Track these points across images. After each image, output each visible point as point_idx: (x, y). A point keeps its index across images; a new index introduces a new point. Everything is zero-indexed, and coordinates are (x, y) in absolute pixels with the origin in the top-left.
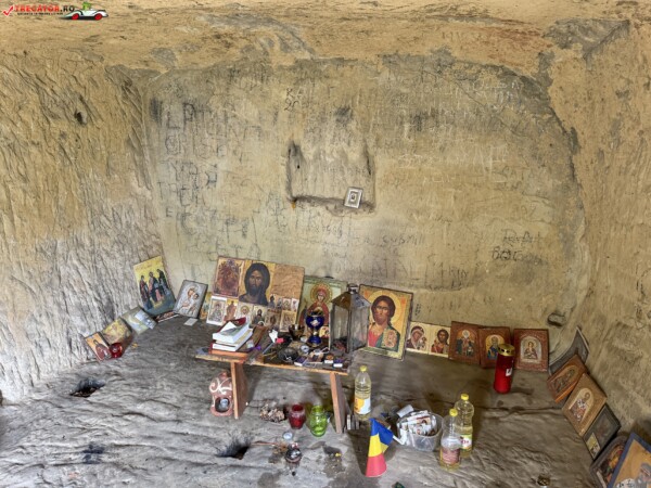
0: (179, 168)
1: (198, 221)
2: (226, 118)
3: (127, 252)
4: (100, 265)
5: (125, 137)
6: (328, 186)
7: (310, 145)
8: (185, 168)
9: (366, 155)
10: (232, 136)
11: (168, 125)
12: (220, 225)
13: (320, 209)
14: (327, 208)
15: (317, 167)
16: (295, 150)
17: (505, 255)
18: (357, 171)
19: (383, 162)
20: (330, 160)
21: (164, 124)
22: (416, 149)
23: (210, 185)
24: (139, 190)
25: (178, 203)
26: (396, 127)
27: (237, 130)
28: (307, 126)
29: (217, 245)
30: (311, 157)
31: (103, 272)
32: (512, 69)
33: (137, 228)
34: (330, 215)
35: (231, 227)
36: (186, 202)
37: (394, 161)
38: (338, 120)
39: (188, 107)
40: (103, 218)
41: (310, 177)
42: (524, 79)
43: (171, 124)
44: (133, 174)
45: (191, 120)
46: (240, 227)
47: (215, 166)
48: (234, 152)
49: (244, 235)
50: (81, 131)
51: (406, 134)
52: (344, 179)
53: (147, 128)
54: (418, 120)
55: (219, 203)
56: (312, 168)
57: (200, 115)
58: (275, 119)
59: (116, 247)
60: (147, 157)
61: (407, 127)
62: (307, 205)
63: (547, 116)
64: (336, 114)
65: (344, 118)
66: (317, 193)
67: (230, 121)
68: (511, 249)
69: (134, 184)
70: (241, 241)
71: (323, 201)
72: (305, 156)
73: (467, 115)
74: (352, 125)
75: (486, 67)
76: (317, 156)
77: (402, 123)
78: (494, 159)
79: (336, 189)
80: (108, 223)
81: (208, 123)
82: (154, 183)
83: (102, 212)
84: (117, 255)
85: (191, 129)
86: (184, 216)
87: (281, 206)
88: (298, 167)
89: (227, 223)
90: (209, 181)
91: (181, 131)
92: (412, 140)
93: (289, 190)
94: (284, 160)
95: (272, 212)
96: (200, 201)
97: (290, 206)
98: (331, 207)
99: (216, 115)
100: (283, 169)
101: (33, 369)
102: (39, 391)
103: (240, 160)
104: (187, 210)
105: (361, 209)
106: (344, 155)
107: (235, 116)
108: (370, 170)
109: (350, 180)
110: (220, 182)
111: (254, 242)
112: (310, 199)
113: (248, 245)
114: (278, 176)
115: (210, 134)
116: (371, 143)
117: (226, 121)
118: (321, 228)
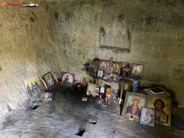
0: (64, 36)
1: (69, 53)
2: (79, 19)
3: (47, 62)
4: (39, 67)
5: (47, 25)
6: (113, 43)
7: (108, 28)
8: (66, 36)
9: (128, 32)
10: (81, 25)
11: (60, 21)
12: (76, 55)
13: (110, 51)
14: (113, 51)
15: (110, 36)
16: (102, 30)
17: (178, 71)
18: (124, 38)
19: (134, 35)
20: (115, 34)
21: (59, 20)
22: (147, 30)
23: (73, 42)
24: (51, 42)
25: (63, 47)
26: (140, 22)
27: (83, 23)
28: (107, 22)
29: (75, 61)
30: (108, 33)
31: (40, 69)
33: (51, 55)
34: (113, 53)
35: (80, 56)
36: (66, 47)
37: (139, 35)
38: (118, 19)
39: (67, 15)
40: (40, 52)
41: (107, 39)
43: (62, 21)
44: (49, 37)
46: (83, 56)
47: (75, 35)
48: (82, 30)
49: (84, 58)
50: (32, 24)
51: (144, 25)
52: (119, 41)
53: (54, 22)
54: (149, 20)
55: (76, 47)
56: (108, 36)
57: (71, 17)
58: (96, 19)
59: (44, 61)
60: (54, 32)
61: (144, 22)
62: (105, 49)
64: (118, 17)
65: (121, 19)
66: (110, 45)
67: (81, 20)
68: (181, 69)
69: (50, 40)
70: (83, 60)
71: (111, 48)
72: (106, 32)
73: (169, 18)
74: (124, 21)
76: (110, 32)
77: (142, 21)
78: (178, 35)
79: (116, 44)
80: (41, 53)
81: (73, 20)
82: (56, 40)
83: (40, 50)
84: (45, 64)
85: (68, 22)
86: (65, 51)
87: (97, 50)
88: (103, 36)
89: (79, 54)
90: (73, 40)
91: (64, 23)
92: (146, 27)
93: (100, 44)
94: (98, 33)
95: (93, 51)
96: (70, 47)
97: (100, 49)
98: (114, 50)
99: (76, 18)
100: (98, 37)
101: (19, 99)
102: (21, 106)
103: (83, 33)
104: (66, 49)
105: (125, 52)
106: (120, 32)
107: (82, 18)
108: (129, 38)
109: (121, 41)
110: (77, 41)
111: (87, 61)
112: (106, 47)
113: (85, 62)
114: (96, 39)
115: (74, 24)
116: (130, 28)
117: (79, 20)
118: (110, 58)
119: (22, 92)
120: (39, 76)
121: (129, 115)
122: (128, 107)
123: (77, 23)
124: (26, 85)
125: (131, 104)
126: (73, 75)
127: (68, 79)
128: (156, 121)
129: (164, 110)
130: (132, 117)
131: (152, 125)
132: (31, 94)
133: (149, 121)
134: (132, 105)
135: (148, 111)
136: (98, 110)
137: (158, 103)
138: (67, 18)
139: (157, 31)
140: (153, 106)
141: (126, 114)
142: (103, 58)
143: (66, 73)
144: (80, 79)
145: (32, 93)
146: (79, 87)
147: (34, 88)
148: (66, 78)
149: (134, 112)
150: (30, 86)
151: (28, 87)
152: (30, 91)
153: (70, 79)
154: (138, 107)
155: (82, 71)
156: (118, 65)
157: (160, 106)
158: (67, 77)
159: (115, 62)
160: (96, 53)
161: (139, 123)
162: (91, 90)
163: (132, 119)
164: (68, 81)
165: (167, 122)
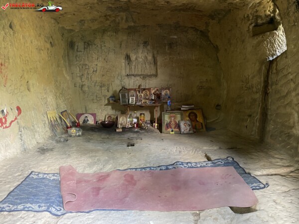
0: (81, 67)
1: (88, 87)
3: (63, 98)
4: (57, 101)
6: (140, 70)
7: (133, 54)
8: (84, 67)
9: (154, 57)
10: (104, 53)
11: (77, 51)
12: (98, 88)
13: (138, 78)
14: (140, 78)
15: (136, 63)
16: (128, 57)
17: (201, 87)
18: (151, 63)
19: (160, 59)
20: (141, 60)
21: (75, 50)
22: (170, 54)
23: (94, 73)
25: (80, 81)
27: (106, 51)
28: (132, 48)
29: (96, 96)
30: (134, 59)
31: (58, 103)
32: (197, 28)
34: (141, 80)
35: (102, 88)
36: (83, 80)
37: (164, 59)
38: (143, 46)
39: (86, 43)
41: (133, 67)
42: (201, 31)
43: (79, 50)
44: (64, 69)
45: (87, 48)
46: (107, 88)
47: (97, 65)
48: (104, 59)
49: (108, 91)
50: (52, 49)
52: (146, 67)
54: (171, 45)
55: (98, 79)
56: (134, 63)
57: (91, 46)
58: (121, 46)
62: (133, 77)
63: (209, 42)
64: (143, 43)
65: (146, 45)
66: (136, 73)
67: (103, 48)
68: (202, 85)
69: (64, 72)
70: (107, 93)
71: (138, 75)
72: (132, 59)
73: (186, 43)
74: (149, 47)
75: (190, 27)
76: (136, 59)
77: (165, 46)
78: (195, 56)
79: (143, 71)
81: (94, 49)
85: (87, 52)
86: (82, 86)
87: (123, 78)
88: (128, 64)
90: (94, 71)
91: (82, 53)
92: (169, 51)
93: (126, 72)
94: (124, 61)
95: (119, 81)
96: (90, 79)
97: (126, 77)
98: (142, 77)
99: (97, 46)
100: (124, 64)
103: (107, 62)
105: (152, 77)
106: (146, 57)
107: (105, 46)
108: (155, 63)
109: (148, 67)
110: (98, 71)
111: (112, 93)
112: (133, 75)
113: (110, 94)
114: (122, 67)
115: (95, 53)
116: (155, 52)
117: (101, 48)
118: (138, 85)
122: (167, 124)
125: (169, 121)
126: (94, 115)
128: (194, 130)
131: (192, 132)
133: (188, 130)
135: (185, 122)
136: (138, 134)
137: (192, 115)
138: (86, 47)
141: (166, 130)
142: (130, 87)
144: (104, 118)
153: (90, 120)
155: (106, 107)
158: (86, 118)
159: (144, 89)
160: (123, 83)
163: (173, 133)
165: (203, 129)
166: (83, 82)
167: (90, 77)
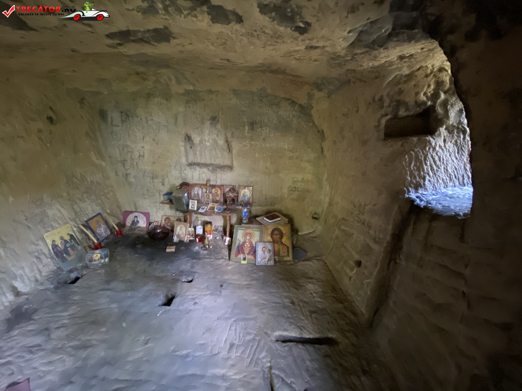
0: (121, 149)
1: (135, 177)
2: (147, 121)
3: (93, 197)
4: (75, 207)
5: (84, 131)
6: (208, 157)
7: (196, 136)
8: (125, 149)
9: (227, 141)
10: (151, 130)
12: (148, 179)
13: (205, 170)
14: (208, 169)
15: (201, 148)
16: (188, 138)
17: (294, 189)
18: (223, 150)
19: (236, 146)
20: (208, 144)
21: (109, 123)
22: (252, 139)
23: (141, 158)
24: (97, 162)
25: (122, 168)
26: (242, 128)
27: (154, 127)
28: (194, 126)
29: (148, 190)
30: (198, 142)
31: (78, 210)
32: (295, 100)
33: (98, 183)
34: (210, 173)
35: (155, 180)
37: (241, 145)
38: (211, 123)
39: (124, 114)
40: (74, 179)
41: (198, 153)
42: (301, 106)
43: (114, 123)
44: (93, 153)
45: (126, 121)
46: (161, 180)
47: (143, 147)
48: (154, 140)
49: (163, 184)
50: (52, 128)
51: (246, 132)
52: (216, 154)
53: (99, 126)
54: (252, 125)
55: (147, 167)
56: (199, 149)
57: (131, 118)
58: (176, 122)
59: (85, 195)
60: (100, 143)
61: (247, 128)
62: (198, 168)
63: (311, 124)
64: (210, 119)
65: (214, 122)
66: (203, 161)
67: (150, 122)
68: (296, 186)
69: (94, 158)
70: (161, 187)
71: (206, 165)
72: (194, 142)
73: (275, 123)
74: (219, 126)
75: (284, 98)
76: (201, 142)
77: (244, 127)
78: (288, 145)
79: (213, 159)
80: (78, 182)
81: (136, 123)
82: (106, 158)
83: (73, 176)
84: (87, 200)
85: (126, 127)
86: (127, 175)
87: (183, 169)
88: (191, 148)
89: (152, 178)
90: (140, 156)
91: (120, 128)
92: (250, 135)
93: (187, 160)
94: (182, 144)
95: (178, 172)
96: (135, 167)
97: (188, 168)
98: (211, 168)
99: (141, 119)
100: (182, 149)
101: (36, 271)
102: (42, 284)
103: (157, 144)
104: (128, 172)
105: (226, 170)
106: (215, 141)
107: (152, 120)
108: (230, 149)
109: (219, 155)
110: (146, 156)
111: (169, 187)
112: (198, 164)
113: (166, 189)
114: (180, 152)
115: (139, 130)
116: (229, 135)
118: (206, 179)
119: (40, 257)
120: (77, 224)
121: (241, 256)
122: (238, 246)
123: (143, 128)
124: (49, 243)
125: (242, 241)
126: (147, 215)
127: (138, 222)
128: (276, 257)
129: (283, 240)
130: (244, 259)
131: (272, 263)
132: (64, 257)
133: (267, 259)
134: (244, 243)
135: (264, 246)
136: (195, 261)
137: (276, 232)
138: (124, 119)
139: (264, 139)
140: (269, 238)
141: (236, 256)
142: (195, 181)
143: (132, 212)
144: (160, 219)
145: (64, 255)
146: (160, 232)
147: (68, 245)
148: (133, 221)
149: (246, 251)
150: (58, 242)
151: (55, 246)
152: (60, 252)
153: (140, 221)
154: (251, 243)
155: (161, 205)
156: (219, 190)
157: (278, 236)
158: (136, 219)
159: (213, 186)
160: (183, 175)
161: (255, 264)
162: (181, 232)
163: (245, 262)
164: (138, 225)
165: (288, 256)
166: (127, 170)
167: (135, 164)
